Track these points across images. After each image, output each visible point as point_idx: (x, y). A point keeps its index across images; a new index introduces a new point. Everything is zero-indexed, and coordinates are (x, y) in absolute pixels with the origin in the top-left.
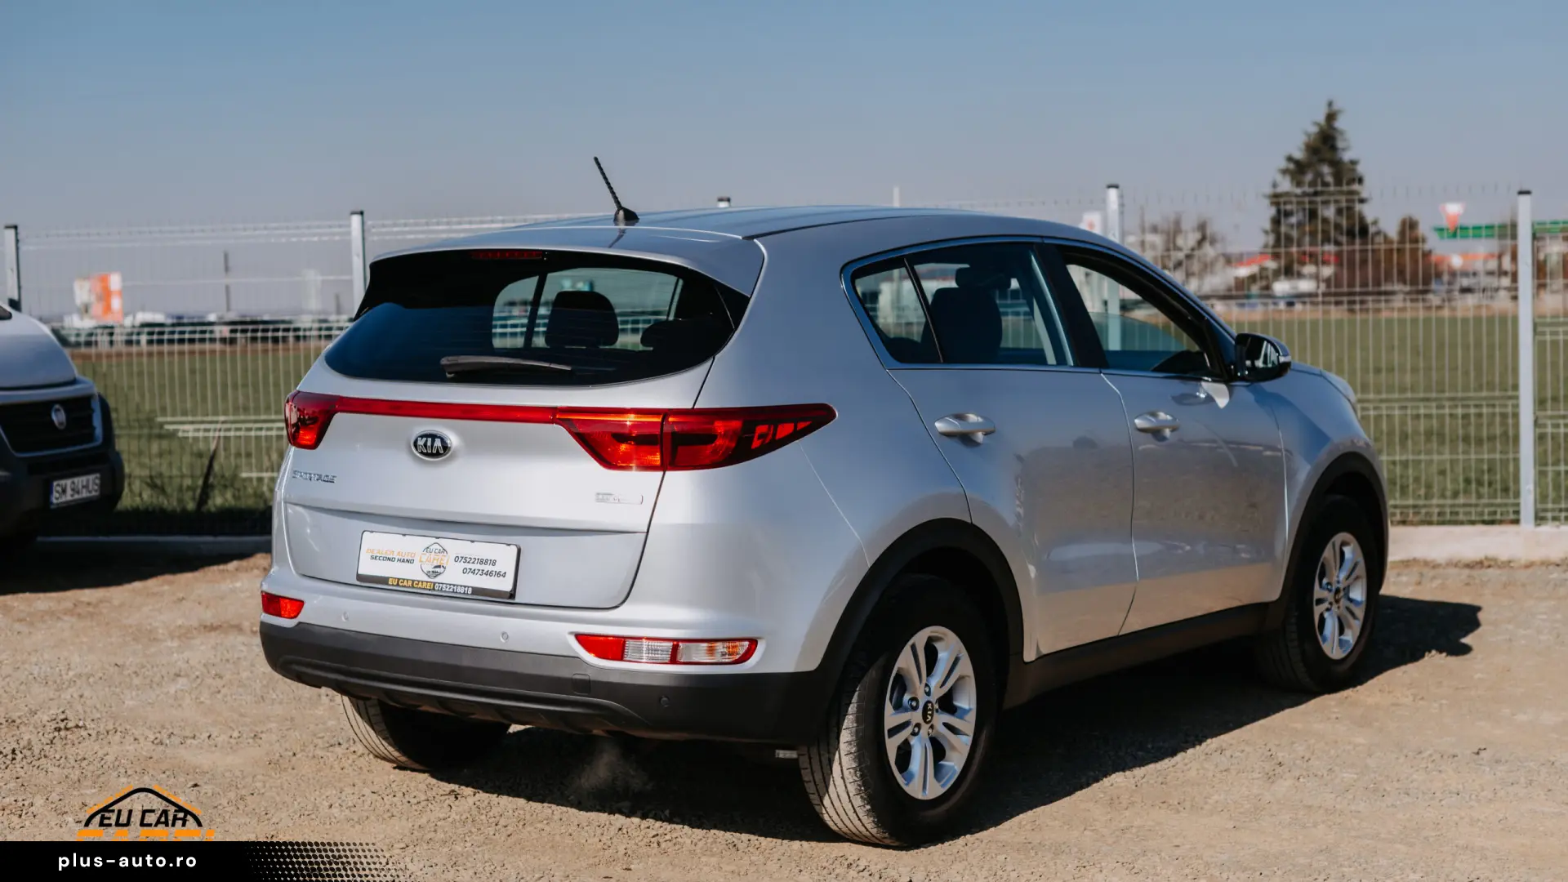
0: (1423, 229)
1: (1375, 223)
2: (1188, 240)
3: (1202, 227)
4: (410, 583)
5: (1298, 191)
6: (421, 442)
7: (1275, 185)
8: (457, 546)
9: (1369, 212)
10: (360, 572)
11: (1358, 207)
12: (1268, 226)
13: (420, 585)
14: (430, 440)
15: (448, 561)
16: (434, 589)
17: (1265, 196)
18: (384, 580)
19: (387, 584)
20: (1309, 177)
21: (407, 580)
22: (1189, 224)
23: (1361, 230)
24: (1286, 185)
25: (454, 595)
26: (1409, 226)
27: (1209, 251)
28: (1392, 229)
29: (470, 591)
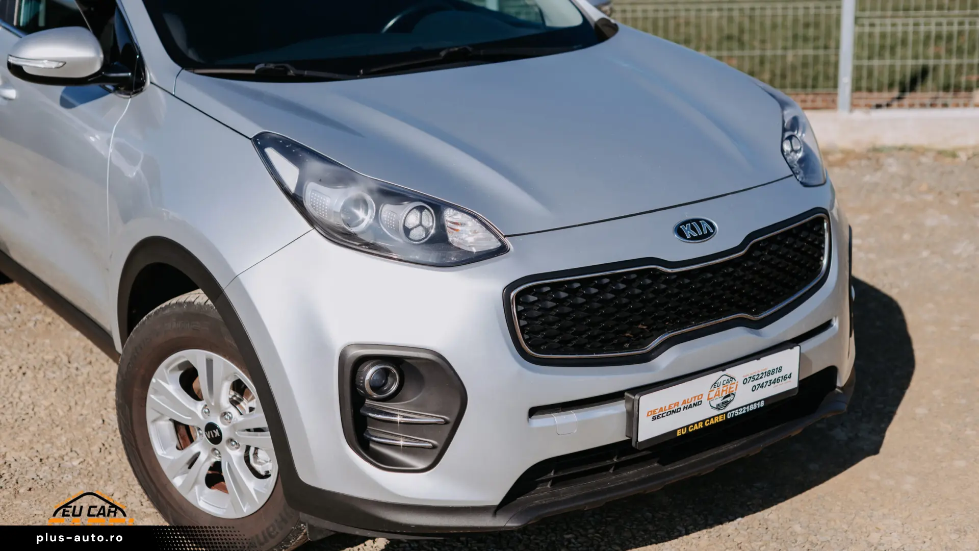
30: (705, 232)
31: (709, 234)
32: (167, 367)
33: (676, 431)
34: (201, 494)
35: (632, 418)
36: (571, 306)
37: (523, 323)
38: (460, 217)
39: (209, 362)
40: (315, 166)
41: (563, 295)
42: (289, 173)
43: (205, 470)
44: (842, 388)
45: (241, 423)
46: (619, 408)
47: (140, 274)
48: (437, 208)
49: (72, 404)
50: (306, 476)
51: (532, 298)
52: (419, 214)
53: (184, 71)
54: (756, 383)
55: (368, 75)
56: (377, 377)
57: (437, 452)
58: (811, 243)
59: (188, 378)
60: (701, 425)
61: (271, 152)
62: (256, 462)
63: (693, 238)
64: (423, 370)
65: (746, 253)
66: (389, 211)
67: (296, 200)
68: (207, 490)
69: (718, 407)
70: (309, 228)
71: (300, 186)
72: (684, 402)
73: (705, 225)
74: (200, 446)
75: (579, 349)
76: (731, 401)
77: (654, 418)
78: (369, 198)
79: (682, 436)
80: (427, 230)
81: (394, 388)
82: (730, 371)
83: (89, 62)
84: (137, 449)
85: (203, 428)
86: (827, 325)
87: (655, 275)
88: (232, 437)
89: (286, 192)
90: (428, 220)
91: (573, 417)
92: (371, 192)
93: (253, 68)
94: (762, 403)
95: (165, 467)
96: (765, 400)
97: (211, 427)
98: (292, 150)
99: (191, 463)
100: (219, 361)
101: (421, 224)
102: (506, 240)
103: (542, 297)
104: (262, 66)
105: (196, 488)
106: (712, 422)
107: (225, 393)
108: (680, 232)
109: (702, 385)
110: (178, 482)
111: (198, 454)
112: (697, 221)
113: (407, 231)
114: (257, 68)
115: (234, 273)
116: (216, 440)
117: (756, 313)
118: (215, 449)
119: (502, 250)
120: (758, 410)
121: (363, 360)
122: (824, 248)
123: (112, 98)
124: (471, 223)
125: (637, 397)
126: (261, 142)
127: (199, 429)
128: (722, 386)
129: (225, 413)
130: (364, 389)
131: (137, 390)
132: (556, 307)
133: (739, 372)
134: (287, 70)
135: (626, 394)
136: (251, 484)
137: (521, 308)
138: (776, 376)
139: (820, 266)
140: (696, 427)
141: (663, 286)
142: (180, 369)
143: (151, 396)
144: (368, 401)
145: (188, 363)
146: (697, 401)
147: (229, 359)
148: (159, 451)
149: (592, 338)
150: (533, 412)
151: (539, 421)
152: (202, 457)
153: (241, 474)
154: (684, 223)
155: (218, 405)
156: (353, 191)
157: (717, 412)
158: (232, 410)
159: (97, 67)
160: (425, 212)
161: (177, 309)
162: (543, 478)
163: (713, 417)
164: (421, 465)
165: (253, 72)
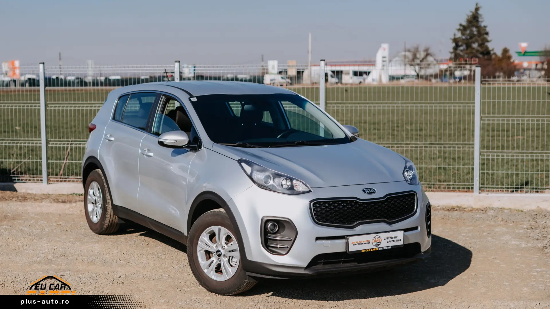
0: (512, 53)
1: (493, 50)
2: (421, 55)
3: (426, 50)
5: (464, 37)
7: (455, 35)
9: (490, 46)
11: (487, 44)
12: (452, 50)
17: (451, 39)
20: (468, 32)
22: (421, 49)
23: (487, 53)
24: (459, 35)
26: (505, 51)
27: (430, 59)
28: (499, 53)
30: (372, 192)
31: (373, 192)
32: (205, 232)
33: (361, 250)
34: (213, 274)
35: (347, 244)
36: (329, 208)
37: (315, 212)
38: (297, 182)
39: (220, 230)
40: (256, 167)
41: (327, 205)
42: (248, 169)
43: (215, 266)
44: (423, 252)
45: (228, 249)
46: (344, 241)
47: (198, 205)
48: (291, 180)
49: (162, 263)
50: (249, 258)
51: (318, 205)
52: (286, 181)
53: (215, 143)
54: (388, 240)
55: (271, 147)
56: (271, 227)
57: (288, 249)
58: (410, 201)
59: (212, 236)
60: (369, 250)
61: (243, 164)
62: (232, 263)
63: (368, 193)
64: (285, 224)
65: (385, 200)
66: (277, 180)
67: (250, 177)
68: (215, 273)
69: (375, 245)
70: (254, 184)
71: (252, 173)
72: (364, 241)
73: (372, 190)
74: (214, 259)
75: (332, 222)
76: (380, 244)
77: (354, 245)
78: (271, 176)
79: (363, 252)
80: (288, 186)
81: (277, 230)
82: (379, 234)
83: (184, 141)
84: (193, 261)
85: (216, 252)
86: (416, 228)
87: (356, 203)
88: (225, 254)
89: (247, 174)
90: (289, 183)
91: (329, 242)
92: (272, 174)
93: (236, 144)
94: (391, 248)
95: (202, 266)
96: (392, 246)
97: (218, 251)
98: (249, 163)
99: (210, 265)
100: (223, 229)
101: (286, 184)
102: (311, 189)
103: (321, 205)
104: (238, 143)
105: (212, 272)
106: (373, 250)
107: (223, 241)
108: (364, 191)
109: (370, 237)
110: (205, 271)
111: (214, 260)
112: (370, 189)
113: (282, 185)
114: (237, 144)
115: (230, 198)
116: (219, 255)
117: (390, 220)
118: (219, 259)
119: (310, 191)
120: (389, 249)
121: (268, 221)
122: (415, 204)
123: (190, 153)
124: (301, 184)
125: (348, 237)
126: (240, 161)
127: (214, 253)
128: (376, 239)
129: (223, 247)
130: (268, 229)
131: (195, 240)
132: (325, 208)
133: (383, 235)
134: (246, 145)
135: (346, 237)
136: (230, 269)
137: (314, 208)
138: (395, 239)
139: (414, 209)
140: (368, 251)
141: (358, 206)
142: (209, 234)
143: (199, 242)
144: (268, 234)
145: (213, 230)
146: (368, 242)
147: (226, 228)
148: (200, 260)
149: (336, 219)
150: (318, 239)
151: (319, 242)
152: (214, 262)
153: (227, 266)
154: (366, 189)
155: (221, 244)
156: (267, 174)
157: (375, 247)
158: (225, 245)
159: (186, 143)
160: (288, 180)
161: (210, 213)
162: (320, 261)
163: (374, 248)
164: (284, 253)
165: (236, 145)
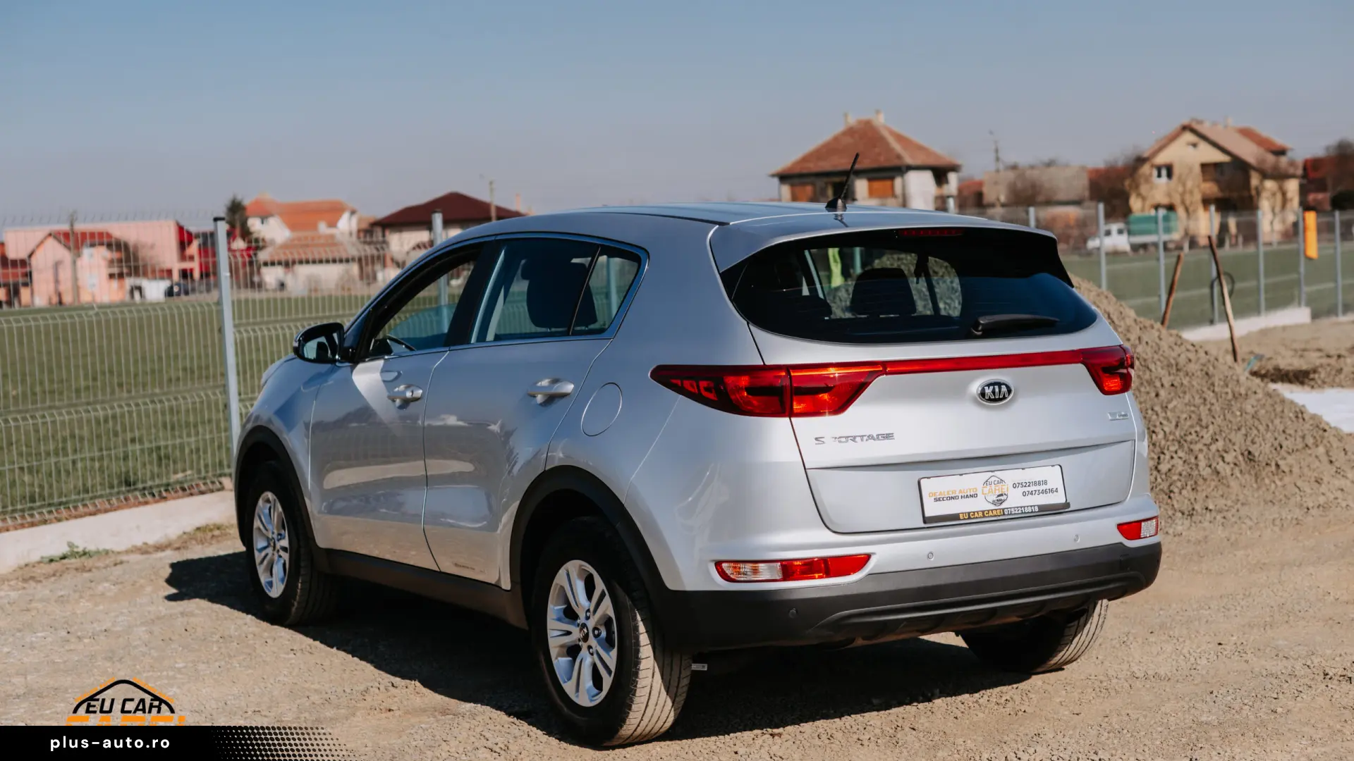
4: (981, 514)
6: (988, 391)
8: (1011, 475)
10: (927, 514)
13: (991, 514)
14: (997, 387)
15: (1007, 487)
16: (1004, 514)
18: (955, 517)
19: (959, 519)
21: (978, 512)
25: (1025, 515)
29: (1037, 509)
